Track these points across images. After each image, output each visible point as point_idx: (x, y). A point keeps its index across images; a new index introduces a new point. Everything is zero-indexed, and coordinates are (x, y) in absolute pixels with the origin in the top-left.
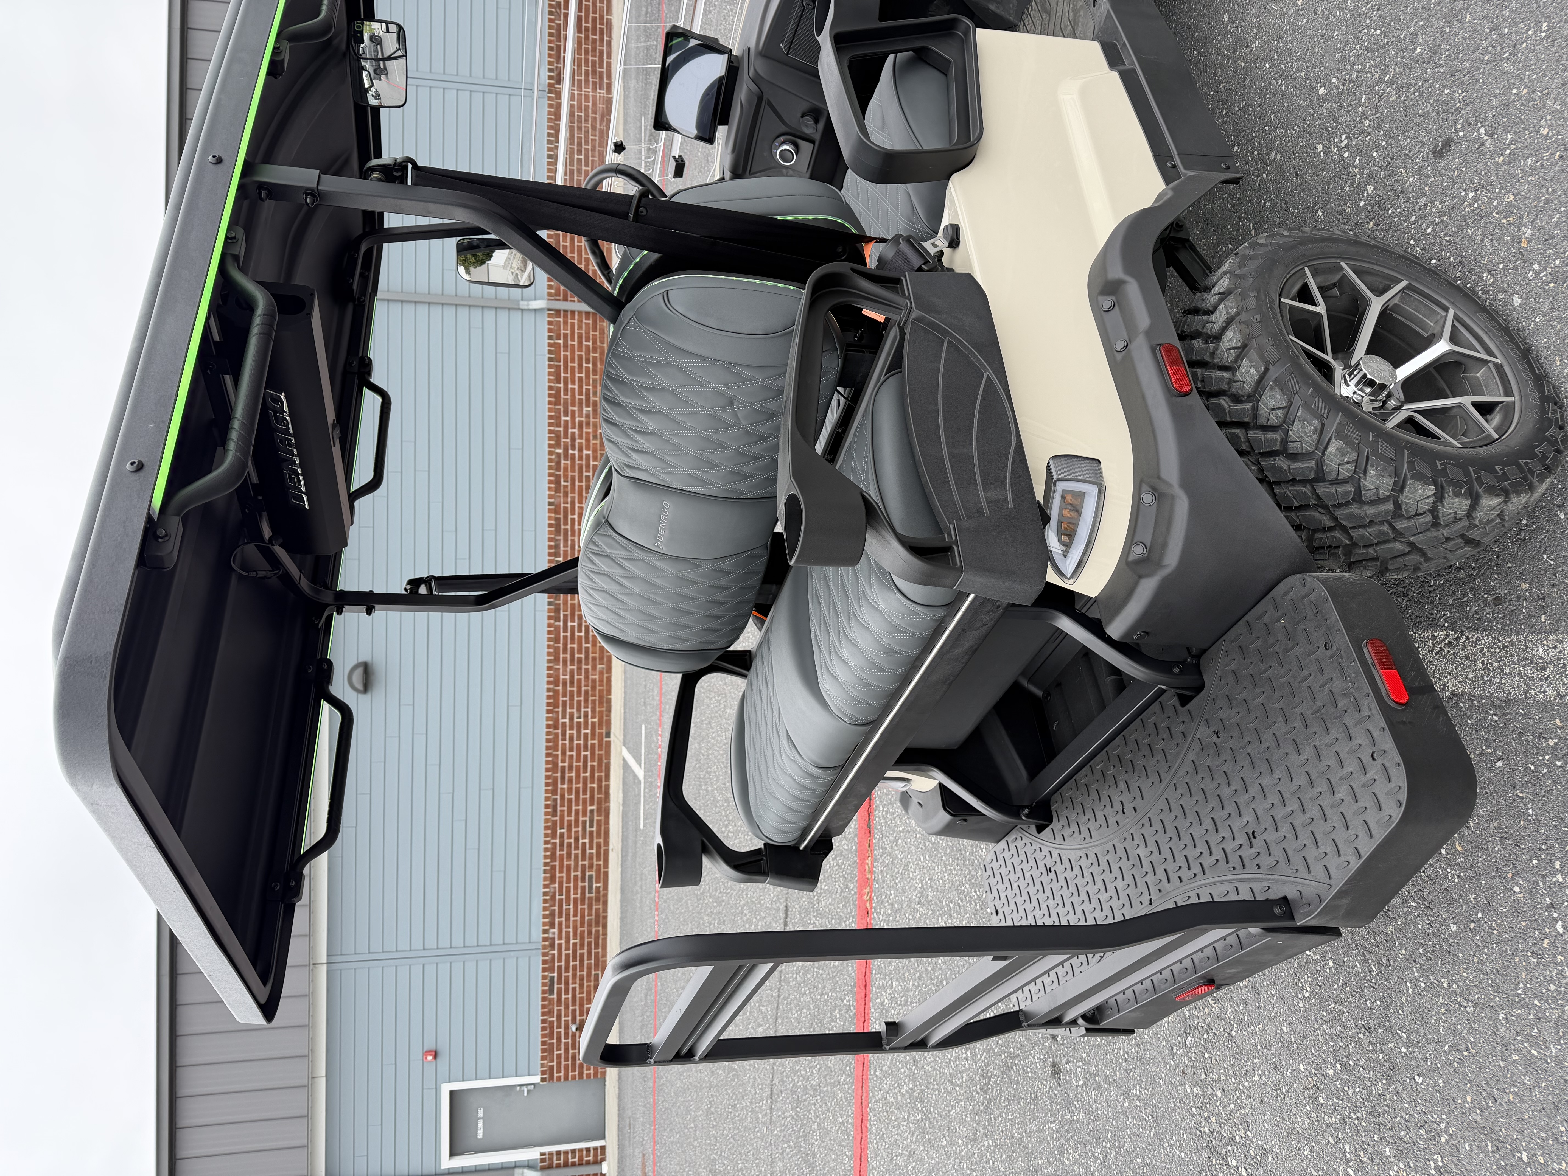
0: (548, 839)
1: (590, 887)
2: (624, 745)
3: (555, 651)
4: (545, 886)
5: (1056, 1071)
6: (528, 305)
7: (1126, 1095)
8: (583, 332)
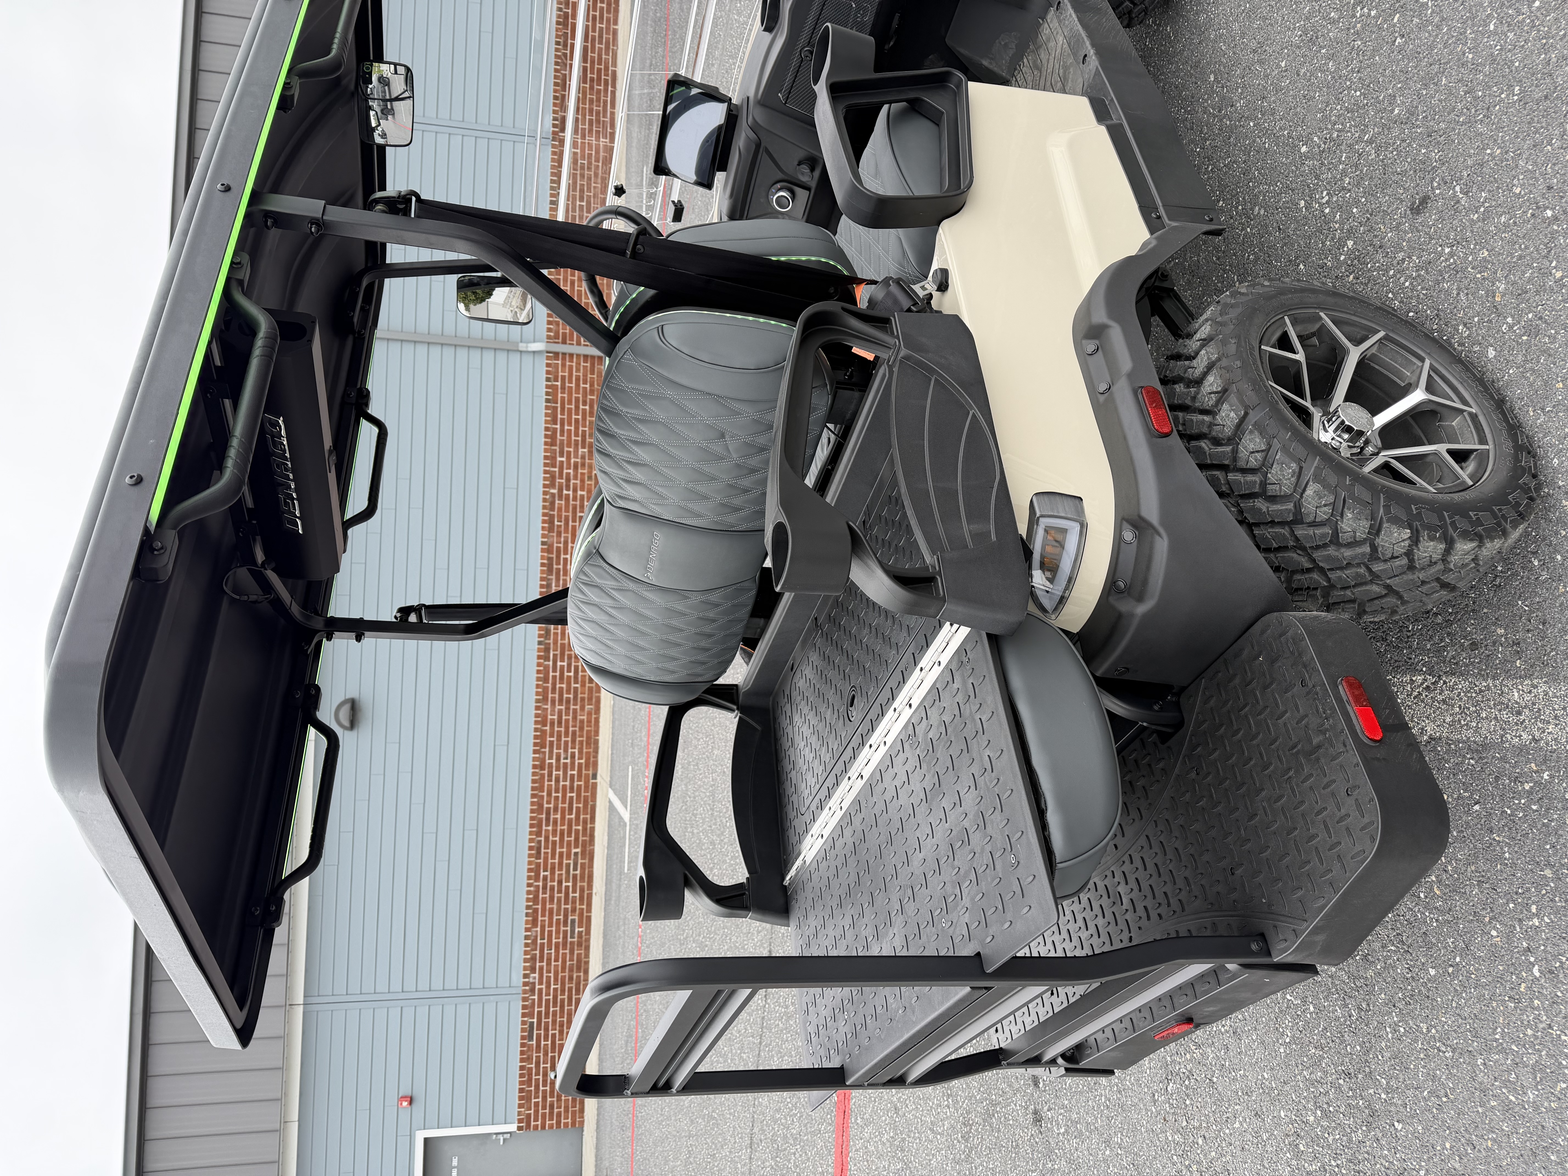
0: (531, 881)
1: (573, 931)
2: (611, 787)
3: (543, 691)
4: (527, 930)
5: (1038, 1118)
6: (527, 347)
7: (1107, 1143)
8: (581, 374)
